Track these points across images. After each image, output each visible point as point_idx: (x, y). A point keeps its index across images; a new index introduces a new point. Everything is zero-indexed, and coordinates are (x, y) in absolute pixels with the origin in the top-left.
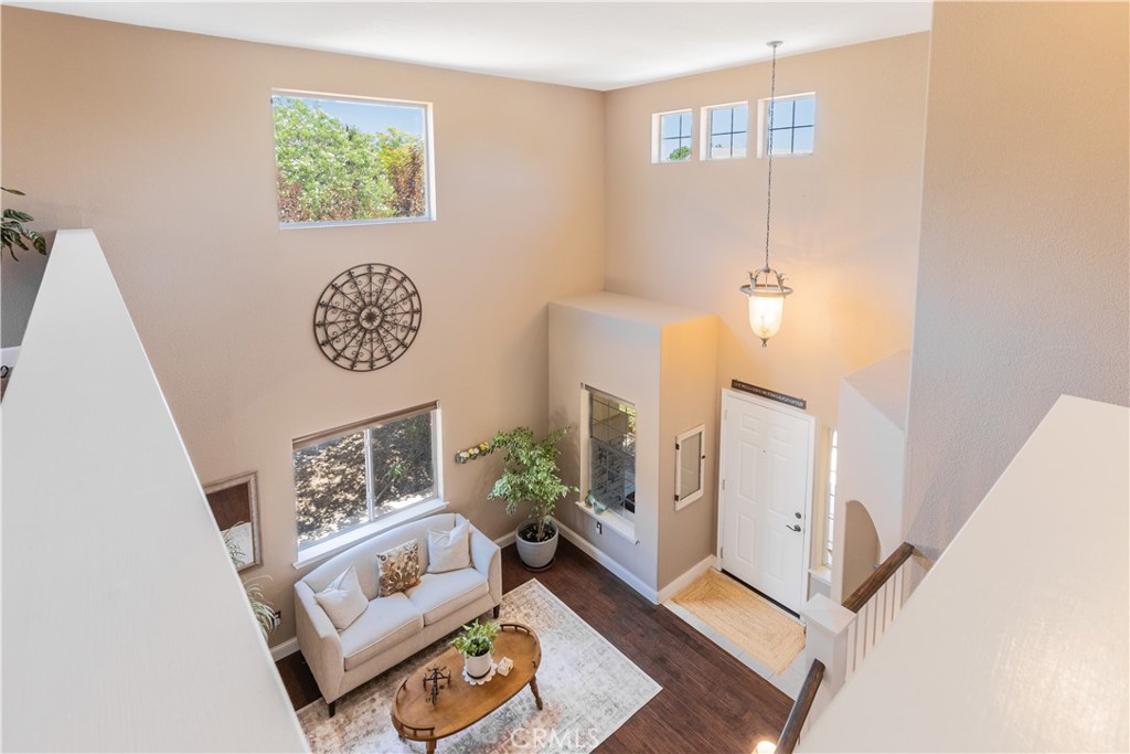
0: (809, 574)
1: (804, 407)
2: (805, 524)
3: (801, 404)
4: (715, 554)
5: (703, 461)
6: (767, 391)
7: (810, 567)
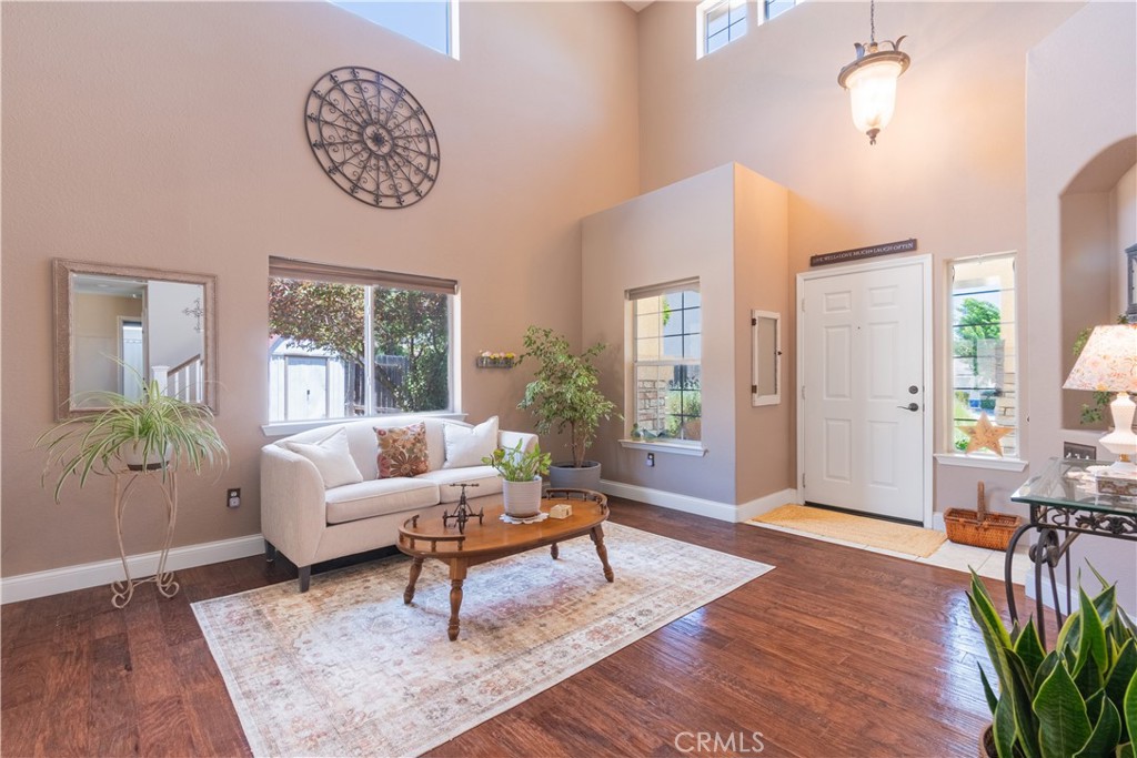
0: (934, 459)
1: (914, 248)
2: (926, 398)
3: (909, 246)
4: (796, 488)
5: (779, 357)
6: (859, 250)
7: (934, 452)
